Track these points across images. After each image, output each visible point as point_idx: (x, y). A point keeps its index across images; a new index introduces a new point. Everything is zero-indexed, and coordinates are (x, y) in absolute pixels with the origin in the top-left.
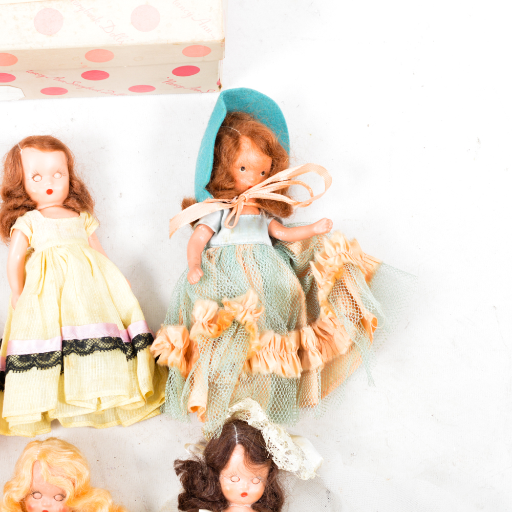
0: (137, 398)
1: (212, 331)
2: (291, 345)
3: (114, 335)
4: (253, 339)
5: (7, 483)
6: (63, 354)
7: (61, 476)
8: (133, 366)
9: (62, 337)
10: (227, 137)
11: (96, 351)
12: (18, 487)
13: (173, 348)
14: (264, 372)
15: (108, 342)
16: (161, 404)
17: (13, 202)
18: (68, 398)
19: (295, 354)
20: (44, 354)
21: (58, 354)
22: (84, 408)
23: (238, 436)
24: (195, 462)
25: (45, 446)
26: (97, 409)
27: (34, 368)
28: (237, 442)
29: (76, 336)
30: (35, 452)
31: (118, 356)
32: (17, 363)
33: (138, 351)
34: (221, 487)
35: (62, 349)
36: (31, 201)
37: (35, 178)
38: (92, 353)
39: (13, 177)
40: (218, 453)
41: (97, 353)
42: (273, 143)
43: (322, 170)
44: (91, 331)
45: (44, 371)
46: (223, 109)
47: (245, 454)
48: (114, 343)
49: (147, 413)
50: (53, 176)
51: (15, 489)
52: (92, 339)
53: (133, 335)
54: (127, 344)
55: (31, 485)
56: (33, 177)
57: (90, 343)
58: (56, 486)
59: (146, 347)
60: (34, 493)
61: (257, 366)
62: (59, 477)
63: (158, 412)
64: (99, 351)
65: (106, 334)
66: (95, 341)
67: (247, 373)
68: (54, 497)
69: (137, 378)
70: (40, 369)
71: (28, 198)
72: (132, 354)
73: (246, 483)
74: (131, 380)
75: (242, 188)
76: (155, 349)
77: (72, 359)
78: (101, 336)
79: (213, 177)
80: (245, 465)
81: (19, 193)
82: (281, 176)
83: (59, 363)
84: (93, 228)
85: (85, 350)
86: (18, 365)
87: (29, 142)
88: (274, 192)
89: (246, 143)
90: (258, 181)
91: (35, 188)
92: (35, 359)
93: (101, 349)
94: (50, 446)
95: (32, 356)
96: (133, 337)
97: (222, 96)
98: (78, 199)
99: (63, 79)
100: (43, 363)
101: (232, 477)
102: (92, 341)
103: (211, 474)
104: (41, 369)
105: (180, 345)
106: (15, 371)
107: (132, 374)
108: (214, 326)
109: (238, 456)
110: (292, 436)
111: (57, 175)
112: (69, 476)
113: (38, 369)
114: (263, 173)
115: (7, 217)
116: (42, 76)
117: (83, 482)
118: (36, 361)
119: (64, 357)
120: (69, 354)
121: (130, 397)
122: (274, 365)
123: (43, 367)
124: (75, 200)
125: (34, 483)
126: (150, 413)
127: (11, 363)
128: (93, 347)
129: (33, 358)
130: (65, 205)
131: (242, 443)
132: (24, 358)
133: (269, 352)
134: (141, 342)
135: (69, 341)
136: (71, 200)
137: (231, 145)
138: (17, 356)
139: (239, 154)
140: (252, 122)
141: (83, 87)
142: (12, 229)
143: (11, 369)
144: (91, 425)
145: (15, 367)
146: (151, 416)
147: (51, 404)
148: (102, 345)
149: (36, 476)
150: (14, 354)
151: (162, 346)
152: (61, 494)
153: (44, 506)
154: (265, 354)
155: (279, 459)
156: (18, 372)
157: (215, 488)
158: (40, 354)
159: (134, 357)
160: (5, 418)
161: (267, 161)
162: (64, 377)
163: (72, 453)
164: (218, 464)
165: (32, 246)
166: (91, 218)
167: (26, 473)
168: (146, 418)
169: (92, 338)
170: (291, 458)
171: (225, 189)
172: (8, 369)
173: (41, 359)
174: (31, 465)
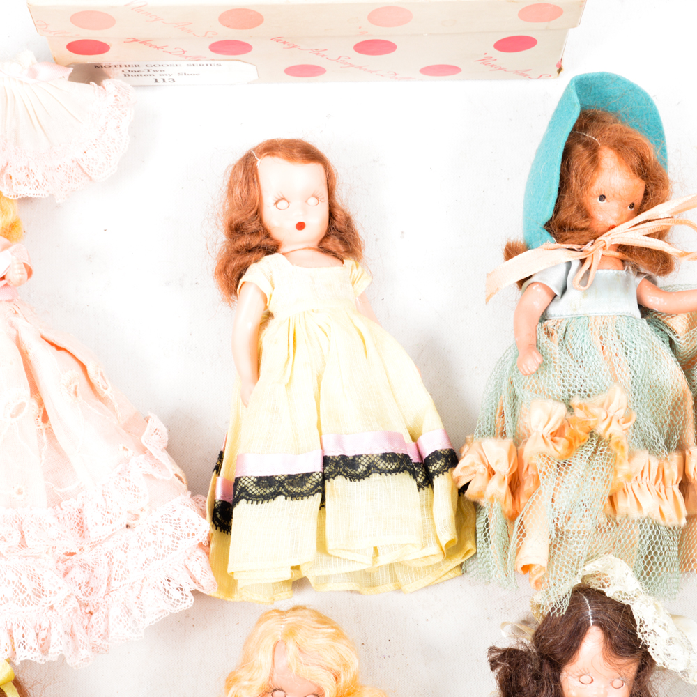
0: (434, 549)
1: (560, 448)
2: (672, 474)
3: (399, 451)
4: (621, 462)
5: (232, 673)
6: (325, 477)
7: (318, 665)
8: (427, 499)
9: (323, 451)
10: (580, 148)
11: (373, 474)
12: (250, 680)
13: (492, 473)
14: (635, 515)
15: (391, 461)
16: (463, 560)
17: (245, 241)
18: (331, 545)
19: (676, 488)
20: (295, 476)
21: (318, 478)
22: (354, 561)
23: (593, 613)
24: (521, 651)
25: (291, 619)
26: (373, 564)
27: (281, 498)
28: (591, 621)
29: (344, 450)
30: (277, 627)
31: (405, 483)
32: (254, 490)
33: (436, 477)
34: (562, 690)
35: (324, 470)
36: (272, 239)
37: (279, 205)
38: (368, 477)
39: (244, 203)
40: (561, 638)
41: (375, 477)
42: (650, 158)
44: (367, 445)
45: (295, 501)
46: (575, 104)
47: (605, 641)
48: (399, 463)
49: (442, 573)
50: (306, 202)
51: (246, 683)
52: (367, 456)
53: (427, 452)
54: (417, 464)
55: (271, 678)
56: (276, 203)
57: (365, 461)
58: (310, 681)
59: (447, 471)
60: (274, 690)
61: (624, 504)
62: (315, 668)
63: (458, 572)
64: (378, 475)
65: (389, 450)
66: (372, 458)
67: (607, 516)
69: (433, 519)
70: (289, 498)
71: (268, 236)
72: (424, 481)
73: (603, 686)
74: (424, 521)
75: (601, 228)
76: (461, 474)
77: (337, 486)
78: (381, 451)
79: (557, 211)
80: (604, 658)
81: (254, 226)
82: (661, 211)
83: (319, 491)
84: (363, 285)
85: (357, 473)
86: (255, 493)
87: (271, 148)
88: (648, 236)
89: (608, 158)
90: (625, 218)
91: (277, 220)
92: (281, 484)
93: (381, 471)
94: (299, 618)
95: (277, 478)
96: (427, 455)
97: (573, 84)
98: (342, 239)
99: (323, 53)
100: (294, 489)
101: (581, 676)
102: (367, 458)
103: (547, 671)
104: (292, 500)
105: (504, 469)
106: (250, 501)
107: (425, 512)
108: (563, 442)
109: (593, 643)
110: (673, 616)
111: (312, 201)
112: (330, 666)
113: (286, 499)
114: (632, 206)
115: (234, 264)
116: (294, 47)
117: (349, 677)
118: (283, 487)
119: (326, 481)
120: (333, 478)
121: (422, 548)
122: (650, 504)
123: (294, 496)
124: (337, 241)
125: (275, 676)
126: (446, 574)
127: (244, 489)
128: (369, 468)
129: (279, 481)
130: (322, 248)
131: (601, 625)
132: (264, 481)
133: (640, 483)
134: (440, 462)
135: (333, 457)
136: (331, 239)
137: (587, 161)
138: (252, 478)
139: (598, 175)
141: (351, 65)
142: (241, 281)
143: (243, 498)
144: (356, 588)
145: (250, 495)
146: (447, 577)
147: (306, 554)
148: (382, 465)
149: (280, 664)
150: (249, 475)
151: (472, 469)
152: (316, 693)
154: (635, 487)
155: (658, 649)
156: (255, 502)
157: (553, 692)
158: (290, 476)
159: (427, 486)
160: (233, 573)
161: (637, 187)
162: (325, 513)
163: (333, 630)
164: (559, 656)
165: (271, 309)
166: (360, 268)
167: (263, 659)
168: (439, 581)
169: (367, 454)
170: (675, 650)
171: (576, 229)
172: (238, 497)
173: (291, 484)
174: (272, 647)
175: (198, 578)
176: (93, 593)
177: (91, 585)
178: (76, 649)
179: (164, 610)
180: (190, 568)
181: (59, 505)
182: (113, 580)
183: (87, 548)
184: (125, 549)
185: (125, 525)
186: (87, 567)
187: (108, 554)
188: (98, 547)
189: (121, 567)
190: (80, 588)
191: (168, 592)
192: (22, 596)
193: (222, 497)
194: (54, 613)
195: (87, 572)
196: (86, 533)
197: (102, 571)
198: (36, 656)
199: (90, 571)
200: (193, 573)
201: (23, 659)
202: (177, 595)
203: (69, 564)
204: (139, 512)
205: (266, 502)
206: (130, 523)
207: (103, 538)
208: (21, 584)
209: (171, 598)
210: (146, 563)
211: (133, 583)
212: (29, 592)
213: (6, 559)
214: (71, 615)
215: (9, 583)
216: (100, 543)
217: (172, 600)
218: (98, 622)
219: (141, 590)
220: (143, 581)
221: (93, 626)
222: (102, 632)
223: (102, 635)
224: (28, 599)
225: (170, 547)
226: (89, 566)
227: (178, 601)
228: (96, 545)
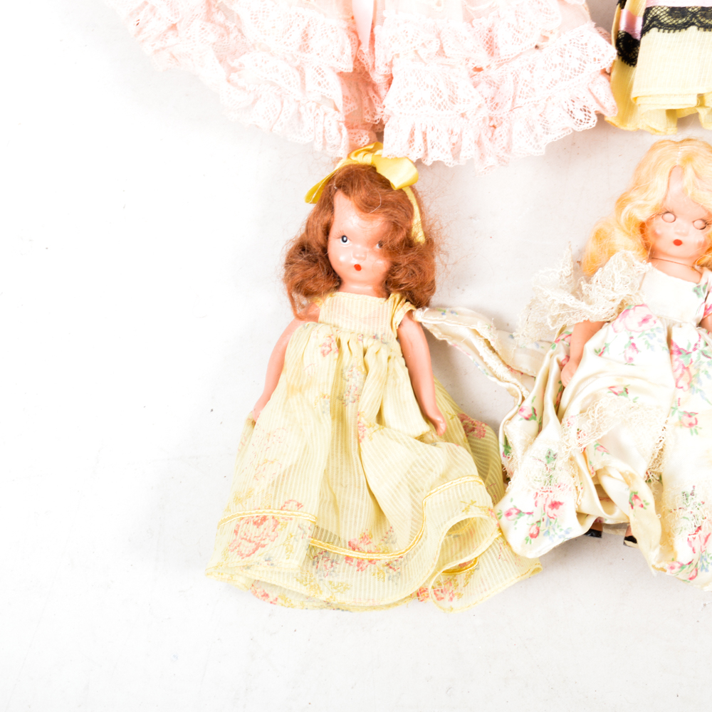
5: (623, 195)
12: (645, 200)
20: (709, 8)
25: (686, 148)
27: (693, 29)
30: (674, 153)
32: (666, 19)
45: (708, 32)
51: (641, 202)
55: (665, 199)
60: (668, 212)
68: (694, 222)
70: (702, 29)
86: (668, 22)
92: (694, 15)
95: (690, 10)
104: (705, 31)
106: (662, 30)
113: (698, 29)
118: (696, 18)
123: (706, 27)
125: (669, 199)
127: (655, 18)
129: (691, 13)
132: (675, 12)
138: (665, 8)
143: (654, 26)
145: (662, 24)
149: (675, 188)
150: (662, 4)
152: (704, 218)
153: (677, 233)
156: (667, 31)
158: (703, 9)
160: (636, 98)
167: (659, 183)
172: (649, 26)
173: (704, 16)
174: (668, 171)
175: (602, 100)
176: (498, 108)
177: (496, 100)
178: (482, 156)
179: (567, 128)
180: (594, 92)
181: (471, 22)
182: (517, 98)
183: (493, 66)
184: (532, 69)
185: (534, 46)
186: (493, 84)
187: (514, 73)
188: (505, 66)
189: (527, 86)
190: (486, 102)
191: (572, 112)
192: (439, 101)
193: (626, 28)
194: (465, 121)
195: (492, 88)
196: (496, 51)
197: (508, 87)
198: (447, 158)
199: (495, 88)
200: (597, 96)
201: (435, 159)
202: (580, 115)
203: (476, 79)
204: (547, 34)
205: (677, 31)
206: (540, 44)
207: (511, 57)
208: (438, 89)
209: (574, 118)
210: (551, 83)
211: (538, 101)
212: (445, 97)
213: (426, 64)
214: (480, 124)
215: (427, 87)
216: (507, 61)
217: (575, 120)
218: (501, 136)
219: (545, 108)
220: (547, 100)
221: (496, 139)
222: (505, 145)
223: (504, 148)
224: (444, 103)
225: (577, 69)
226: (494, 83)
227: (581, 121)
228: (503, 64)
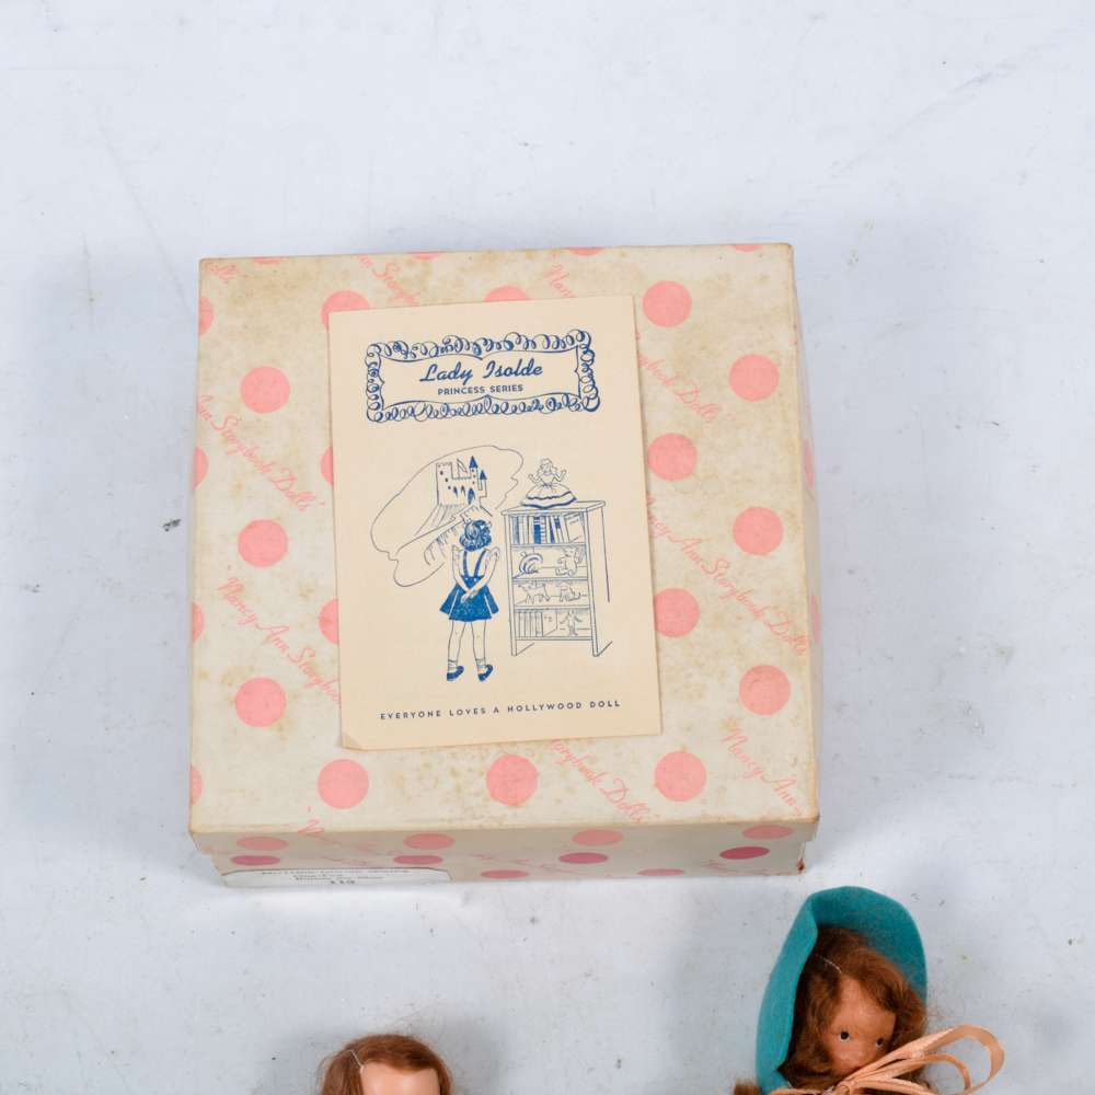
10: (818, 979)
42: (899, 990)
43: (987, 1038)
46: (811, 929)
75: (843, 1070)
79: (791, 1051)
82: (914, 1051)
88: (899, 1077)
89: (851, 989)
90: (871, 1057)
97: (810, 904)
114: (880, 1042)
137: (826, 995)
139: (839, 1010)
140: (862, 950)
161: (884, 1021)
171: (814, 1074)
